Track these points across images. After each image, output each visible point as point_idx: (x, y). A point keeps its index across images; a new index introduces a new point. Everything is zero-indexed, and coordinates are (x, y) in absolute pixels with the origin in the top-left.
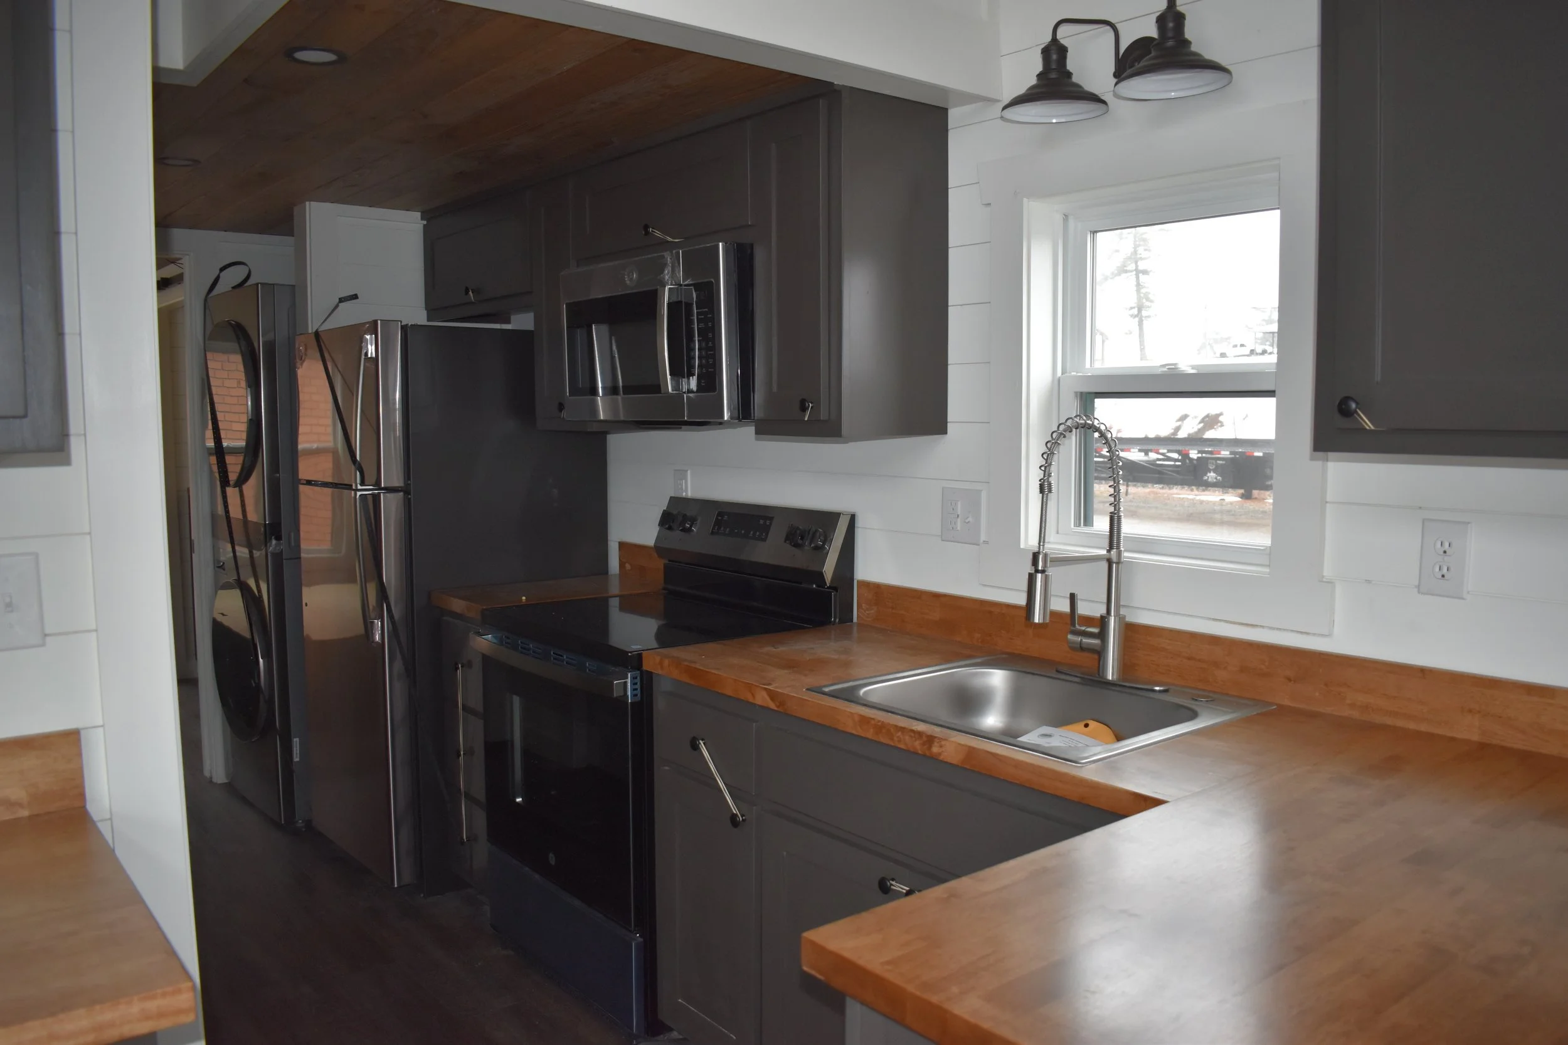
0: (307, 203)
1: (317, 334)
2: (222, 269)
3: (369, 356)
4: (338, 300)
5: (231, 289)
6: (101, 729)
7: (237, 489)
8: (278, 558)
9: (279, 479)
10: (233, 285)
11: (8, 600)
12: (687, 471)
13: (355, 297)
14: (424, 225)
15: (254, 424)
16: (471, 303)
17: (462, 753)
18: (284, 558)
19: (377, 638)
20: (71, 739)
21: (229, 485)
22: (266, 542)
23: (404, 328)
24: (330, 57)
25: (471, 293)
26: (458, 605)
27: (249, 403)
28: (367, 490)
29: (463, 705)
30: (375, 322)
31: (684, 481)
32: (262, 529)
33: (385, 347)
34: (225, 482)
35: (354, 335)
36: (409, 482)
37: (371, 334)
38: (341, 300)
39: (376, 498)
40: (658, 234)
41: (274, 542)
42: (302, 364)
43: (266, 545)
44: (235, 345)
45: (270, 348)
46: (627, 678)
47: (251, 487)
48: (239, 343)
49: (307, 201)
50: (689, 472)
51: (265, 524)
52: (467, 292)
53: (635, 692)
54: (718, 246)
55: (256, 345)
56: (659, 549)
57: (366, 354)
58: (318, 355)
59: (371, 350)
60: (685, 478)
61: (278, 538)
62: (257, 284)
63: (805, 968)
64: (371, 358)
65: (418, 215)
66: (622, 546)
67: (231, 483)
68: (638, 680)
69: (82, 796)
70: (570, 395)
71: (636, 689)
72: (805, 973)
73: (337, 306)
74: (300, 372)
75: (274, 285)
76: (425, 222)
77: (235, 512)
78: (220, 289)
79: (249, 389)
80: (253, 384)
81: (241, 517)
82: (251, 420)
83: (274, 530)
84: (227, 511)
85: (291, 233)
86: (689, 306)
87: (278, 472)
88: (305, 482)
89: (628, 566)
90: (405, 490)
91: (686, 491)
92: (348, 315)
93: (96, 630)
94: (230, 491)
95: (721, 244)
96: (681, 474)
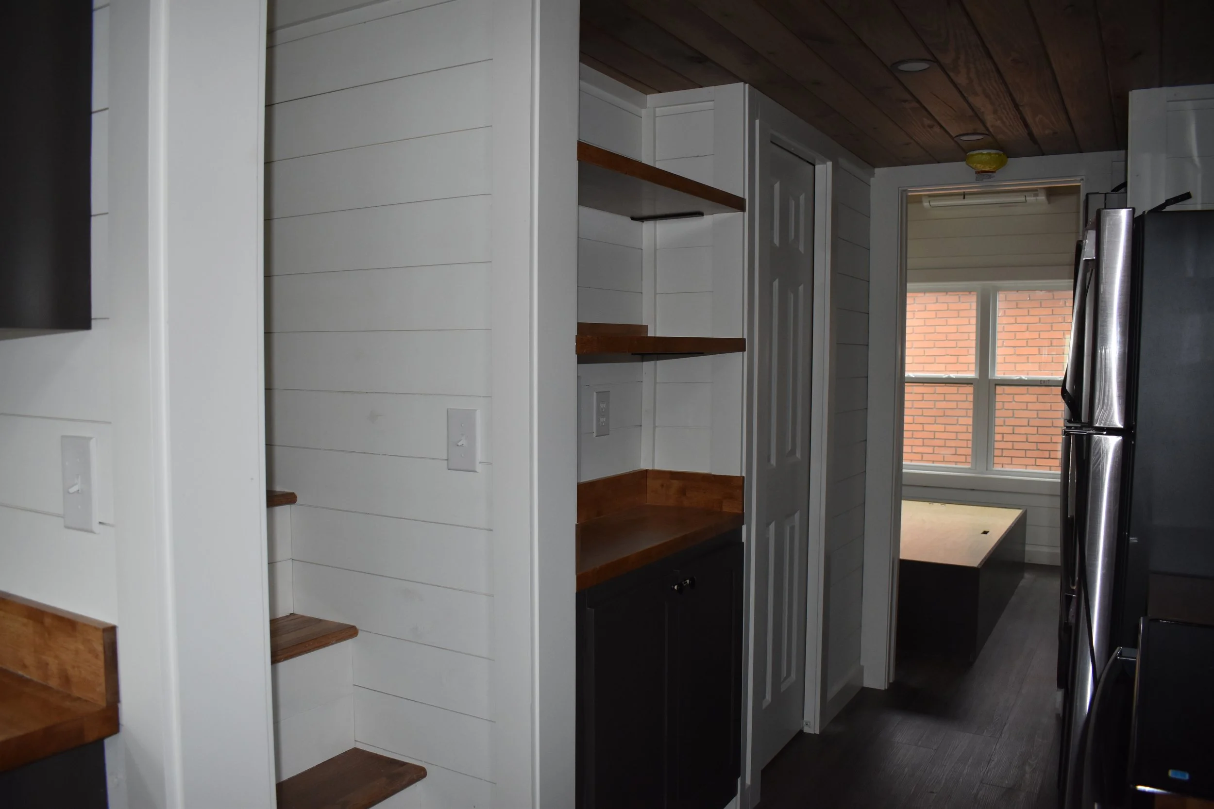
4: (1163, 203)
13: (1187, 196)
33: (1109, 244)
37: (1093, 229)
38: (1169, 202)
49: (1131, 90)
59: (1091, 251)
64: (1092, 259)
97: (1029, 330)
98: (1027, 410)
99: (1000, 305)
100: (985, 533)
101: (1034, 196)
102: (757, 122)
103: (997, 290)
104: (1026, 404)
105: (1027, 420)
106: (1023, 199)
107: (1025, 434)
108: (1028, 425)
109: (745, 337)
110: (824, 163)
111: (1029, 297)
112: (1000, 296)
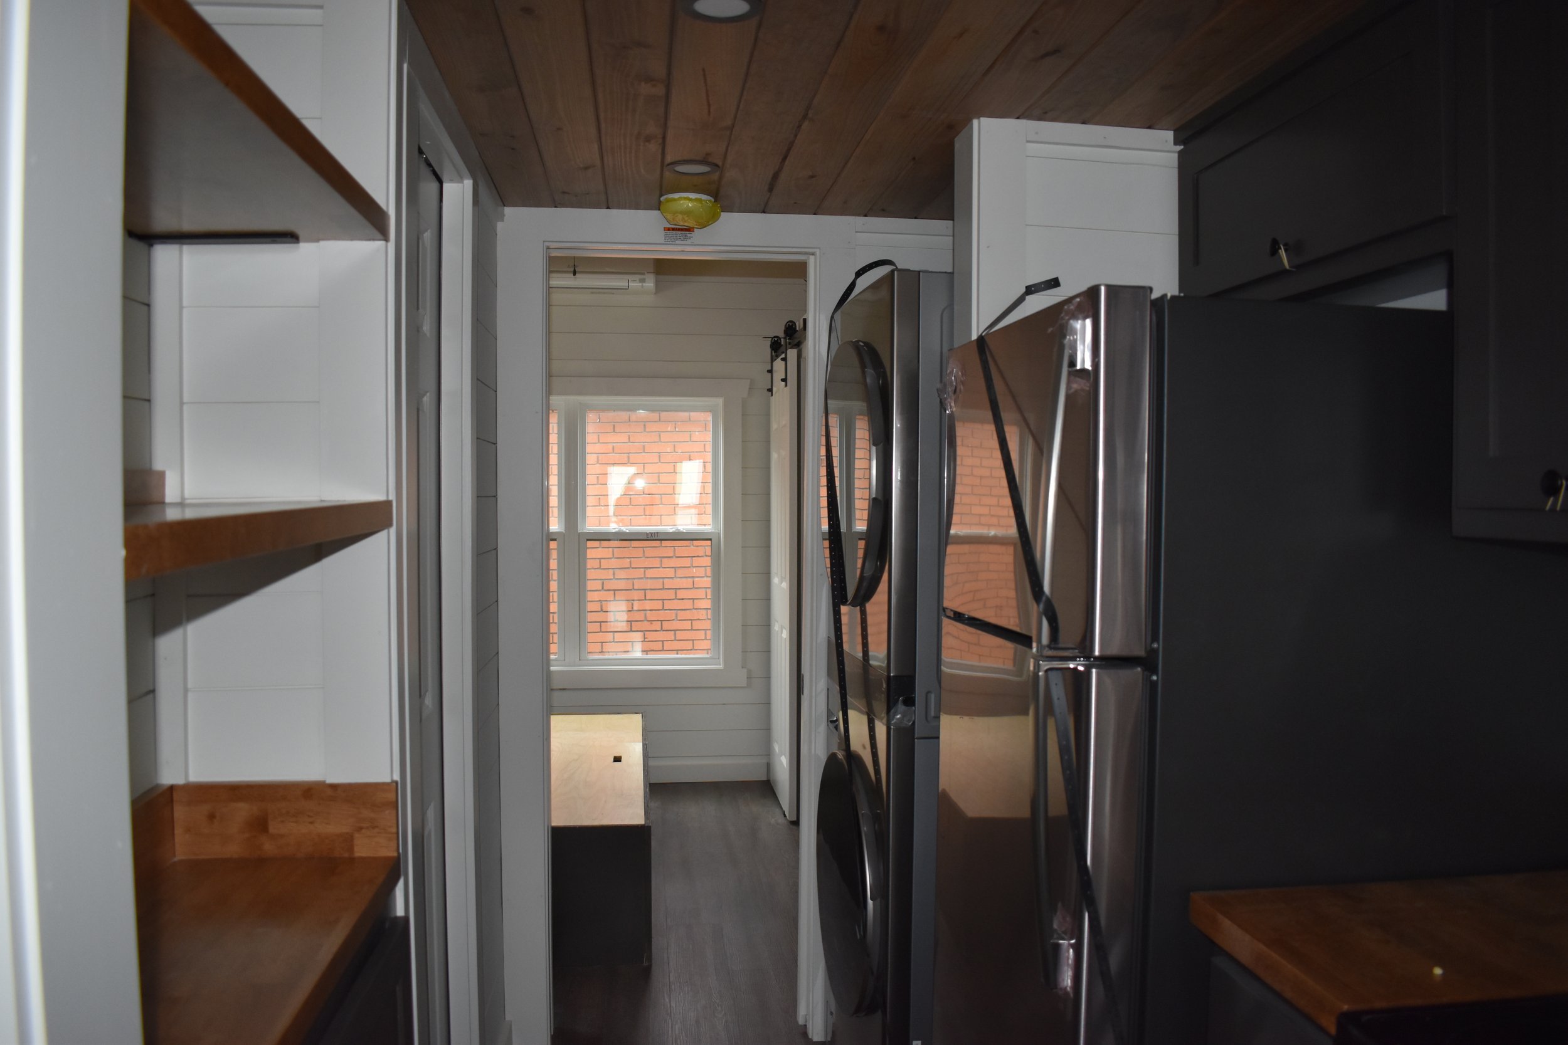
0: (975, 122)
1: (981, 346)
3: (1079, 367)
4: (1024, 290)
7: (857, 608)
8: (906, 735)
13: (1054, 283)
14: (1180, 153)
15: (881, 505)
16: (1284, 272)
18: (916, 736)
19: (1067, 981)
21: (844, 604)
22: (892, 706)
23: (1158, 304)
25: (1282, 253)
30: (1095, 296)
32: (884, 686)
34: (839, 594)
36: (1155, 645)
37: (1085, 319)
38: (1030, 290)
39: (1080, 680)
41: (901, 707)
43: (889, 712)
45: (910, 372)
47: (872, 612)
48: (863, 371)
49: (975, 118)
51: (889, 677)
52: (1274, 251)
55: (889, 374)
57: (1072, 364)
59: (1083, 351)
61: (909, 701)
64: (1083, 370)
65: (1169, 135)
67: (849, 597)
73: (1021, 301)
75: (917, 273)
76: (1182, 147)
77: (852, 646)
79: (874, 449)
80: (882, 440)
81: (860, 655)
82: (874, 499)
94: (847, 610)
97: (600, 462)
98: (600, 568)
99: (590, 428)
100: (617, 759)
101: (640, 282)
102: (405, 66)
103: (585, 408)
104: (598, 560)
105: (600, 582)
106: (624, 284)
107: (600, 601)
108: (603, 588)
109: (390, 498)
110: (461, 179)
111: (599, 418)
112: (591, 417)
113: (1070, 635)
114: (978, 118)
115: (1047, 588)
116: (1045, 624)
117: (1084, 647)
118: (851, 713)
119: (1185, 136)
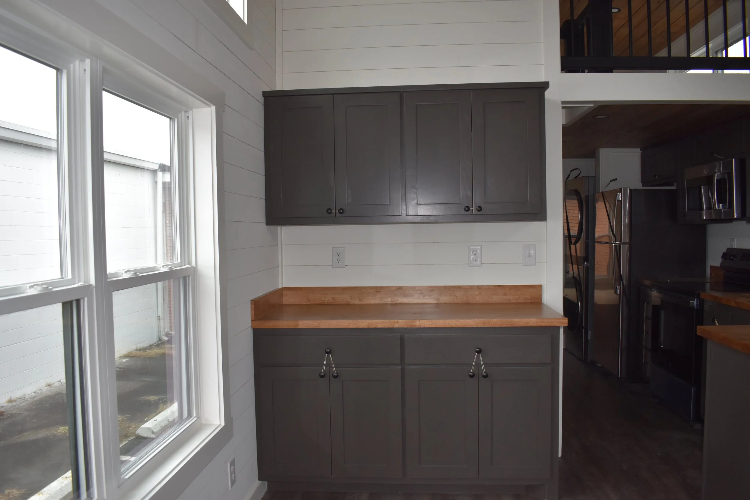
0: (600, 149)
1: (602, 193)
2: (571, 171)
4: (610, 181)
5: (574, 178)
6: (546, 286)
7: (574, 245)
8: (587, 268)
9: (588, 242)
10: (575, 176)
11: (529, 254)
12: (734, 238)
13: (616, 179)
14: (641, 153)
15: (581, 223)
16: (657, 180)
17: (644, 332)
18: (589, 268)
19: (618, 292)
20: (540, 287)
22: (583, 263)
23: (631, 190)
24: (605, 116)
25: (656, 177)
26: (647, 282)
27: (580, 217)
28: (618, 243)
29: (646, 316)
30: (621, 189)
31: (733, 243)
32: (582, 259)
33: (624, 197)
34: (570, 243)
35: (614, 193)
36: (631, 241)
37: (620, 193)
38: (611, 181)
39: (620, 246)
40: (716, 155)
42: (597, 203)
43: (583, 264)
44: (575, 197)
45: (587, 197)
46: (695, 300)
47: (578, 245)
48: (577, 197)
50: (735, 239)
51: (583, 257)
52: (655, 176)
53: (697, 304)
54: (733, 160)
55: (582, 196)
56: (722, 266)
57: (618, 199)
58: (602, 199)
59: (620, 198)
60: (734, 241)
61: (587, 262)
62: (583, 177)
63: (698, 334)
64: (620, 200)
65: (639, 149)
66: (711, 267)
67: (572, 243)
68: (699, 302)
69: (541, 300)
70: (687, 211)
71: (698, 303)
72: (698, 335)
73: (610, 183)
74: (597, 206)
75: (588, 177)
76: (641, 152)
77: (573, 253)
78: (570, 178)
79: (580, 212)
80: (581, 210)
81: (575, 255)
82: (580, 221)
83: (586, 259)
84: (571, 253)
85: (594, 157)
86: (725, 180)
87: (588, 240)
88: (597, 242)
89: (713, 275)
90: (630, 245)
91: (734, 246)
92: (614, 186)
93: (546, 263)
94: (573, 247)
95: (733, 159)
96: (732, 240)
113: (618, 239)
114: (601, 148)
115: (614, 233)
116: (614, 238)
117: (621, 241)
118: (574, 266)
119: (643, 150)
